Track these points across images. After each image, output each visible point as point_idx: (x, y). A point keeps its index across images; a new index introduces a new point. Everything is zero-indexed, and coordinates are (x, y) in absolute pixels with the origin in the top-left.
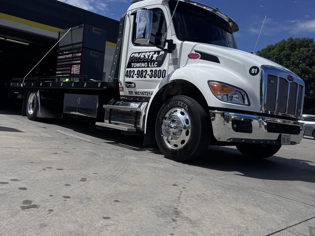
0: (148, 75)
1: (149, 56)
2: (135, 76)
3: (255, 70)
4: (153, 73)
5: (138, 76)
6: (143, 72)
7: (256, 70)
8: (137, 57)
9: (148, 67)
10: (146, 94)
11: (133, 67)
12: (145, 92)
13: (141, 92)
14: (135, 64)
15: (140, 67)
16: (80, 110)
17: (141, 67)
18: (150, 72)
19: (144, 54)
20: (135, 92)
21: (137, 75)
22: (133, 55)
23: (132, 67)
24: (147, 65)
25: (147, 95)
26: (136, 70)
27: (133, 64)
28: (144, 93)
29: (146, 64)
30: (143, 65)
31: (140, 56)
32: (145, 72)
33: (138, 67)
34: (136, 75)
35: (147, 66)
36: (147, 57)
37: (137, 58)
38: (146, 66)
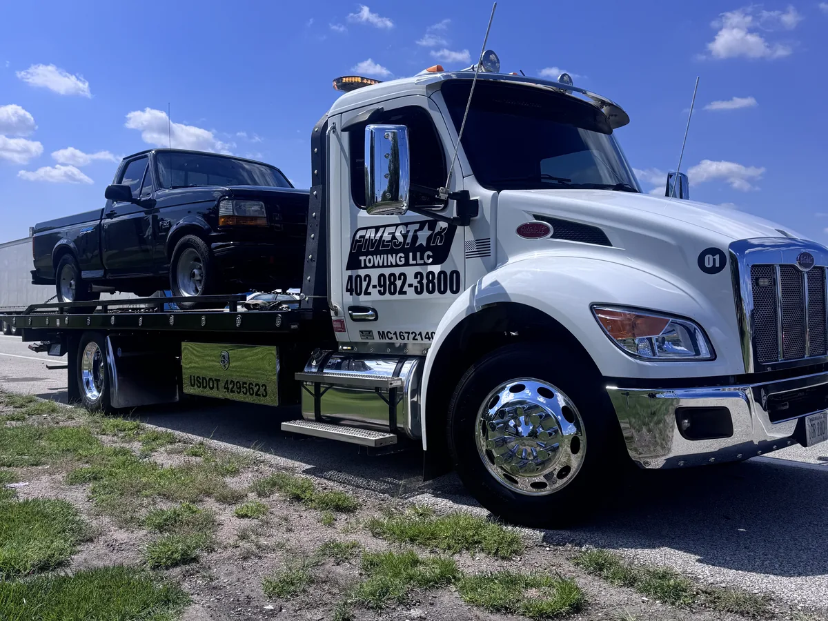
0: (410, 285)
1: (405, 237)
2: (374, 292)
3: (714, 260)
4: (425, 281)
5: (382, 289)
6: (395, 280)
7: (717, 257)
8: (372, 240)
9: (407, 264)
10: (412, 336)
11: (366, 267)
12: (409, 333)
13: (395, 333)
14: (370, 257)
15: (383, 266)
16: (230, 386)
17: (388, 266)
18: (416, 277)
19: (392, 229)
20: (379, 332)
21: (378, 288)
22: (361, 233)
23: (363, 266)
24: (403, 260)
25: (414, 339)
26: (374, 274)
27: (364, 257)
28: (406, 335)
29: (401, 257)
30: (392, 259)
31: (381, 237)
32: (400, 279)
33: (379, 266)
34: (374, 287)
35: (403, 262)
36: (401, 239)
37: (371, 242)
38: (401, 261)
